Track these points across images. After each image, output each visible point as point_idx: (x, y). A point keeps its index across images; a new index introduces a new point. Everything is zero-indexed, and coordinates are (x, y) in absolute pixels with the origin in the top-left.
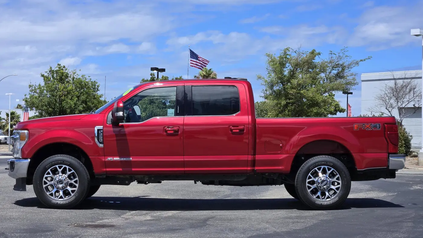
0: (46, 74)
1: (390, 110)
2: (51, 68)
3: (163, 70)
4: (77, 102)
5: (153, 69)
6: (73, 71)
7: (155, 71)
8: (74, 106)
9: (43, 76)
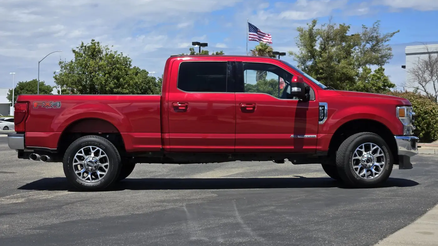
0: (77, 50)
1: (424, 85)
2: (83, 43)
3: (205, 45)
4: (109, 79)
5: (194, 44)
6: (105, 46)
7: (197, 46)
8: (105, 83)
9: (74, 51)
